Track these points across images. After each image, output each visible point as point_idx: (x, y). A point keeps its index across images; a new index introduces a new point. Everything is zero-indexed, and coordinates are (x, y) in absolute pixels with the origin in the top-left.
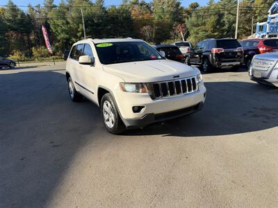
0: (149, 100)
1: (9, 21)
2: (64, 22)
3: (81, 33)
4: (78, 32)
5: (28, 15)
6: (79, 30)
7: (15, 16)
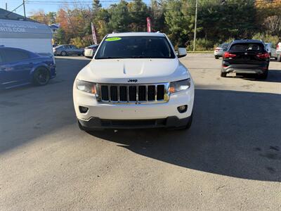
0: (93, 103)
1: (133, 13)
2: (179, 13)
3: (192, 25)
4: (190, 24)
5: (150, 8)
6: (191, 21)
7: (138, 9)
